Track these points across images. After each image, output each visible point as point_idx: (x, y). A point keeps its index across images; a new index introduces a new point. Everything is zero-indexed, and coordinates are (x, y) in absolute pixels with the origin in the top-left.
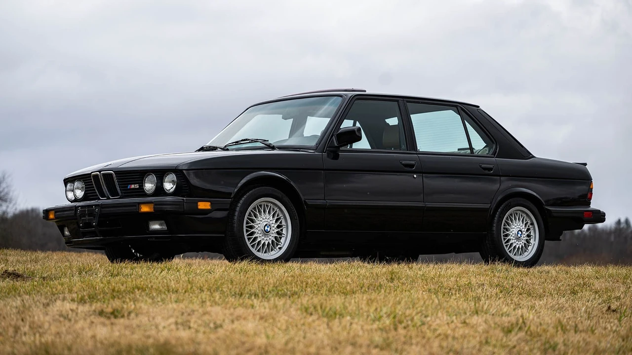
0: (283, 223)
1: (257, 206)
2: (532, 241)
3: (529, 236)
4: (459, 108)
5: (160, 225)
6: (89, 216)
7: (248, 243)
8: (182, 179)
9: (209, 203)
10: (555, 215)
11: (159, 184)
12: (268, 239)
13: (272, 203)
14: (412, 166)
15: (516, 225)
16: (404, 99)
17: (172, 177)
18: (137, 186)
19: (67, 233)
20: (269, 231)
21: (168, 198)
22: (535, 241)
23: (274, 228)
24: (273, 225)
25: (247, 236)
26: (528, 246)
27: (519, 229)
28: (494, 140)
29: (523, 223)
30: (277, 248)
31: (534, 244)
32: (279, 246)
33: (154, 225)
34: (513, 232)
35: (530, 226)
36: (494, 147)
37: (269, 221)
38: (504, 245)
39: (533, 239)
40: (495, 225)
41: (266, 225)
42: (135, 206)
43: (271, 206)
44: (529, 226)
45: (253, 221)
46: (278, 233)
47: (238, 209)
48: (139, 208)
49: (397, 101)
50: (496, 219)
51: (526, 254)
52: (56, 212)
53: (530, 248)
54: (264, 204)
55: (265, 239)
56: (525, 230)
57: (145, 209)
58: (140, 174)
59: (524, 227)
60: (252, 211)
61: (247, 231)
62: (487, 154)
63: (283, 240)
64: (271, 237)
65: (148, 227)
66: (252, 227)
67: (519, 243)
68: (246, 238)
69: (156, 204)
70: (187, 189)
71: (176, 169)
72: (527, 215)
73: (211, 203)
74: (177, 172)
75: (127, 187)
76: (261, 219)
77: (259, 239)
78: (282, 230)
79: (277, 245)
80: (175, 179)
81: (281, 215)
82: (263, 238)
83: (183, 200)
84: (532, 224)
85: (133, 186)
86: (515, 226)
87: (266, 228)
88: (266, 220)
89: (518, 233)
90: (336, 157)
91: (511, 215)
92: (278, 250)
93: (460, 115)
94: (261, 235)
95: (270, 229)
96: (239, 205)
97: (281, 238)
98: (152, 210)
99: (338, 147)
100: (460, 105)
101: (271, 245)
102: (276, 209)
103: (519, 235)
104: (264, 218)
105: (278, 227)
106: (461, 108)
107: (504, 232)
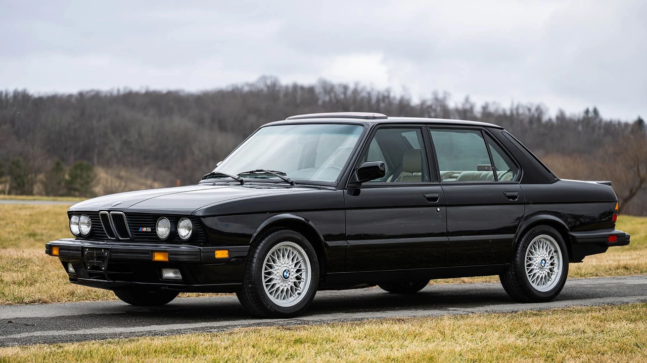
0: (303, 267)
1: (276, 251)
2: (555, 269)
3: (552, 264)
4: (483, 132)
5: (175, 273)
6: (97, 260)
7: (266, 290)
8: (198, 226)
9: (227, 251)
10: (579, 241)
11: (173, 230)
12: (287, 285)
13: (291, 246)
14: (435, 199)
15: (540, 253)
16: (428, 126)
17: (187, 222)
18: (149, 229)
19: (71, 269)
20: (288, 277)
21: (184, 248)
22: (558, 269)
23: (293, 273)
24: (292, 270)
25: (266, 282)
26: (552, 274)
27: (543, 258)
28: (518, 165)
29: (546, 251)
30: (296, 293)
31: (558, 273)
32: (298, 292)
33: (167, 273)
34: (537, 261)
35: (554, 254)
36: (519, 172)
37: (288, 266)
38: (528, 275)
39: (557, 267)
40: (518, 255)
41: (285, 270)
42: (148, 253)
43: (290, 250)
44: (552, 254)
45: (271, 267)
46: (297, 278)
47: (256, 255)
48: (152, 256)
49: (421, 128)
50: (519, 248)
51: (549, 283)
52: (60, 249)
53: (553, 277)
54: (283, 249)
55: (284, 285)
56: (549, 259)
57: (159, 257)
58: (152, 218)
59: (547, 255)
60: (270, 256)
61: (265, 278)
62: (511, 180)
63: (302, 285)
64: (290, 283)
65: (161, 275)
66: (269, 273)
67: (542, 273)
68: (264, 284)
69: (171, 253)
70: (203, 237)
71: (191, 215)
72: (551, 242)
73: (229, 251)
74: (192, 218)
75: (139, 229)
76: (280, 265)
77: (277, 286)
78: (301, 275)
79: (296, 290)
80: (191, 225)
81: (300, 259)
82: (282, 284)
83: (200, 249)
84: (556, 251)
85: (144, 229)
86: (539, 255)
87: (285, 274)
88: (285, 265)
89: (541, 263)
90: (357, 193)
91: (535, 243)
92: (297, 295)
93: (484, 138)
94: (280, 282)
95: (289, 274)
96: (258, 251)
97: (299, 283)
98: (166, 259)
99: (360, 183)
100: (483, 128)
101: (290, 291)
102: (295, 252)
103: (543, 265)
104: (283, 263)
105: (298, 271)
106: (485, 131)
107: (527, 262)
